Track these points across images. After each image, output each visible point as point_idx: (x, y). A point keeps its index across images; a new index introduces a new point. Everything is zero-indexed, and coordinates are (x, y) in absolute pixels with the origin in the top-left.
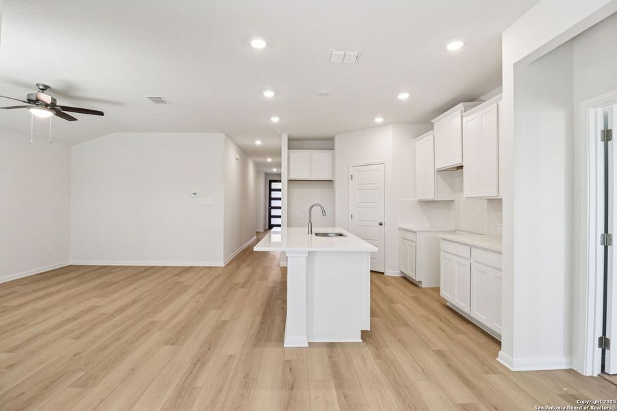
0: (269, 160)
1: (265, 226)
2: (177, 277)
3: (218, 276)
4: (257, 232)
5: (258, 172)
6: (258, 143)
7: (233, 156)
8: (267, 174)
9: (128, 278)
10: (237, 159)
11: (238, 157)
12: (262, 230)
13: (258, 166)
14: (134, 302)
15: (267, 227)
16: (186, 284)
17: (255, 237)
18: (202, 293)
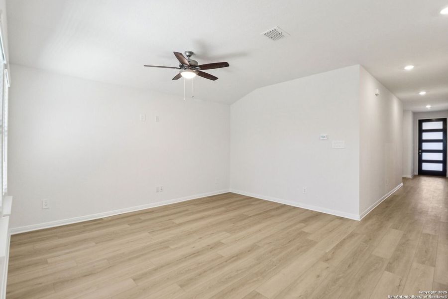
0: (423, 93)
1: (414, 171)
2: (303, 225)
3: (352, 236)
4: (404, 178)
5: (404, 112)
6: (409, 68)
7: (371, 92)
8: (415, 114)
9: (260, 214)
10: (376, 95)
11: (377, 92)
12: (410, 176)
13: (405, 104)
14: (251, 249)
15: (417, 173)
16: (310, 238)
17: (402, 184)
18: (327, 260)
